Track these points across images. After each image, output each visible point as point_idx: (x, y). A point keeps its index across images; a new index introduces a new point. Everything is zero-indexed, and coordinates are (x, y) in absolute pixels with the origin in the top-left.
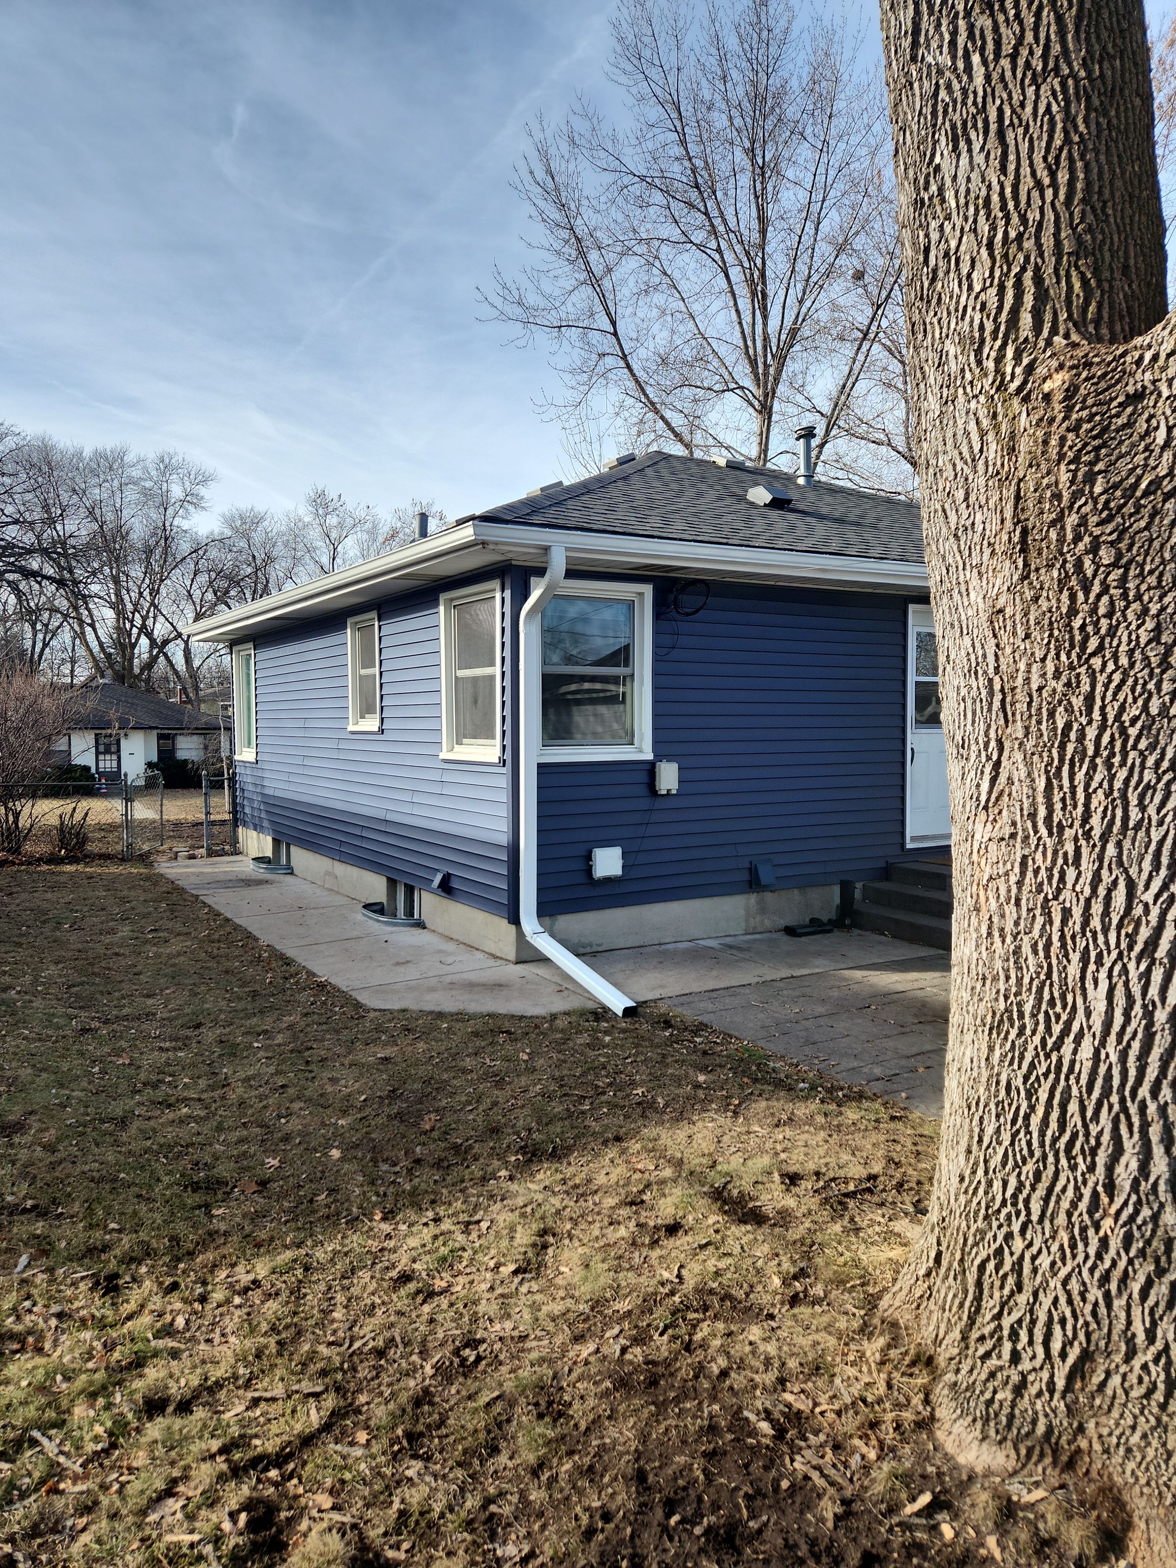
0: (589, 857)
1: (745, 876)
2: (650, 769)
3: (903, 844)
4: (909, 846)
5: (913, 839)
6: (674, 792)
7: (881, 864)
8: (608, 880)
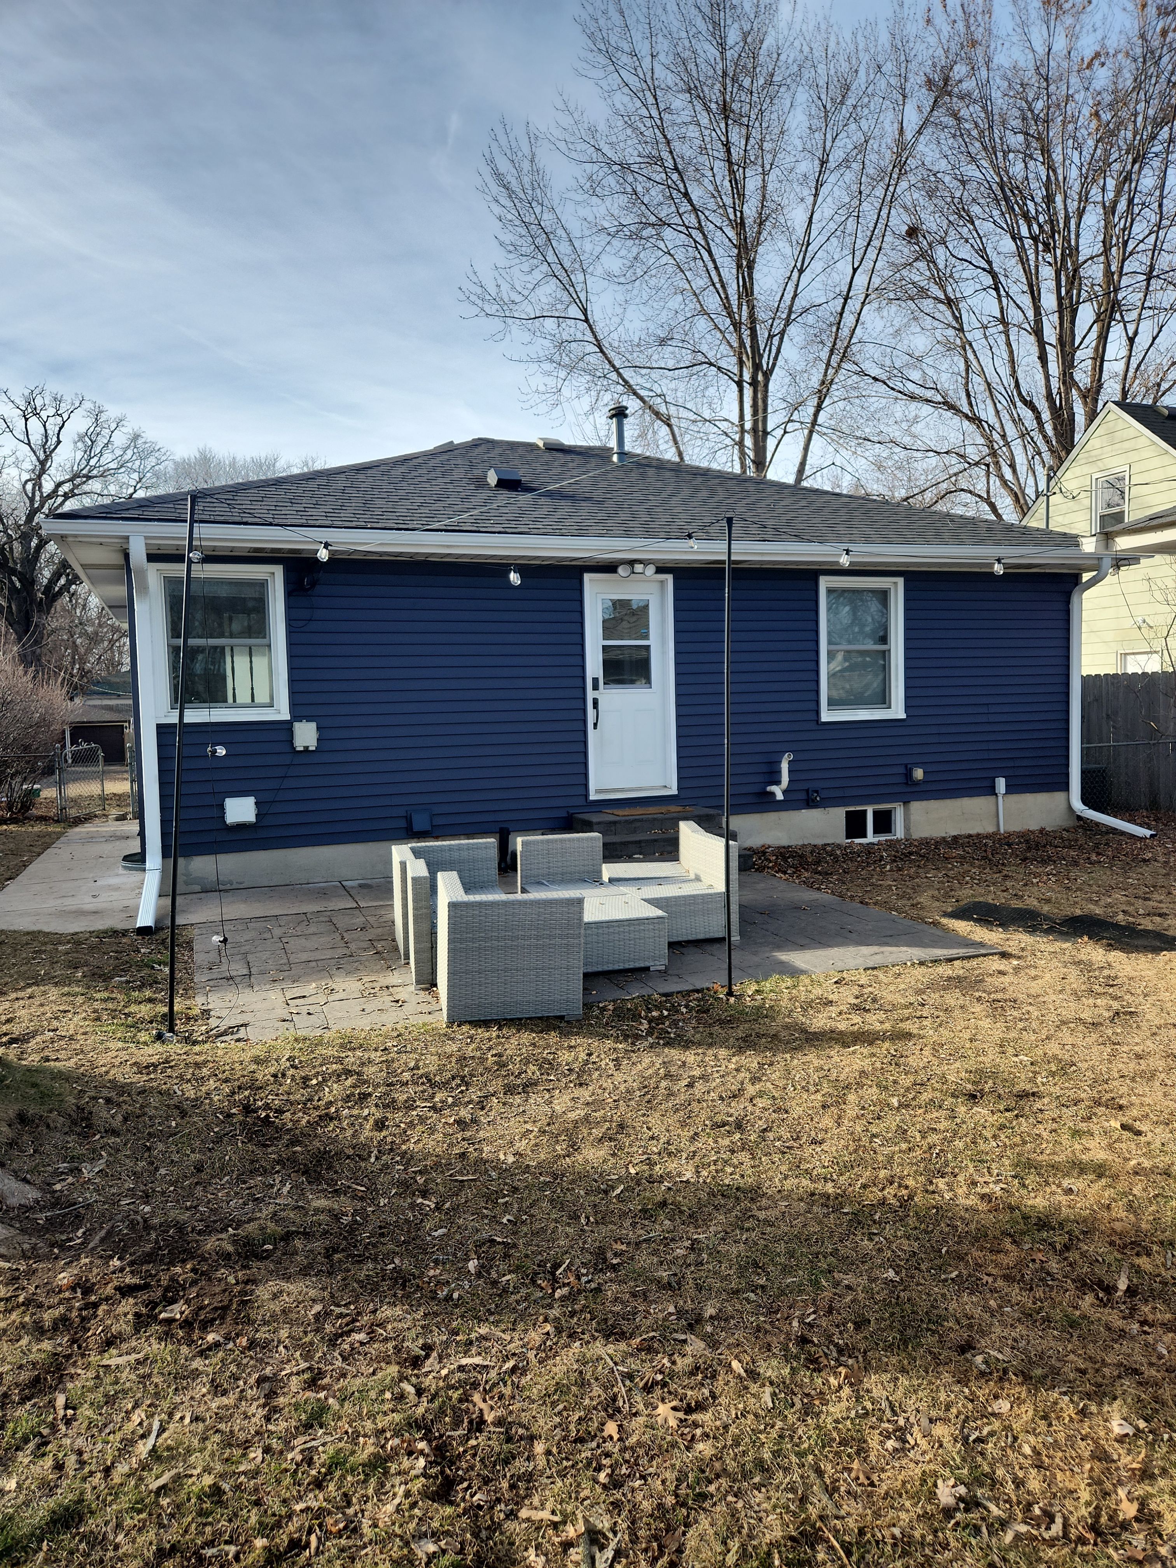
0: (222, 808)
1: (403, 824)
2: (286, 728)
3: (586, 795)
4: (593, 797)
5: (598, 791)
6: (311, 749)
7: (563, 814)
8: (241, 827)
